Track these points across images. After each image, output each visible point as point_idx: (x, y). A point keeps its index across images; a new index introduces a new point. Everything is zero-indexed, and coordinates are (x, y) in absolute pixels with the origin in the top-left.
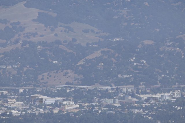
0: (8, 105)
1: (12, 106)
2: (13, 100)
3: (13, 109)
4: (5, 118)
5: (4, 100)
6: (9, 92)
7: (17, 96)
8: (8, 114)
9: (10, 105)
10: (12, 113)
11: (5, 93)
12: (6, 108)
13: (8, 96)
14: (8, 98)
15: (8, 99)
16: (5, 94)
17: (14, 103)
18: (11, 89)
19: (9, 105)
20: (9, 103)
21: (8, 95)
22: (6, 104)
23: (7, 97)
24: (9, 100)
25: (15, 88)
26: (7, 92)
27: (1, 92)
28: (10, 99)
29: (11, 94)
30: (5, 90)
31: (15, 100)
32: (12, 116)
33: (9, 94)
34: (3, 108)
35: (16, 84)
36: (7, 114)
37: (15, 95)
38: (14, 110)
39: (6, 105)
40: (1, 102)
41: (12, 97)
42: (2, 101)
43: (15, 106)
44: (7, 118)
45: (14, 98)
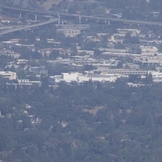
0: (142, 59)
1: (149, 61)
2: (152, 48)
3: (153, 67)
4: (136, 85)
5: (133, 49)
6: (142, 32)
7: (160, 40)
8: (143, 79)
9: (147, 60)
10: (151, 75)
11: (135, 32)
12: (137, 66)
13: (141, 40)
14: (142, 43)
15: (141, 46)
16: (133, 35)
17: (153, 54)
18: (147, 26)
19: (144, 59)
20: (143, 54)
21: (141, 38)
22: (136, 57)
23: (138, 42)
24: (144, 49)
25: (155, 23)
26: (138, 32)
27: (126, 31)
28: (145, 46)
29: (147, 36)
30: (135, 26)
31: (155, 49)
32: (152, 82)
33: (143, 36)
34: (131, 65)
35: (157, 14)
36: (140, 78)
37: (157, 38)
38: (156, 70)
39: (137, 59)
40: (126, 52)
41: (150, 43)
42: (128, 51)
43: (157, 61)
44: (142, 87)
45: (154, 44)
